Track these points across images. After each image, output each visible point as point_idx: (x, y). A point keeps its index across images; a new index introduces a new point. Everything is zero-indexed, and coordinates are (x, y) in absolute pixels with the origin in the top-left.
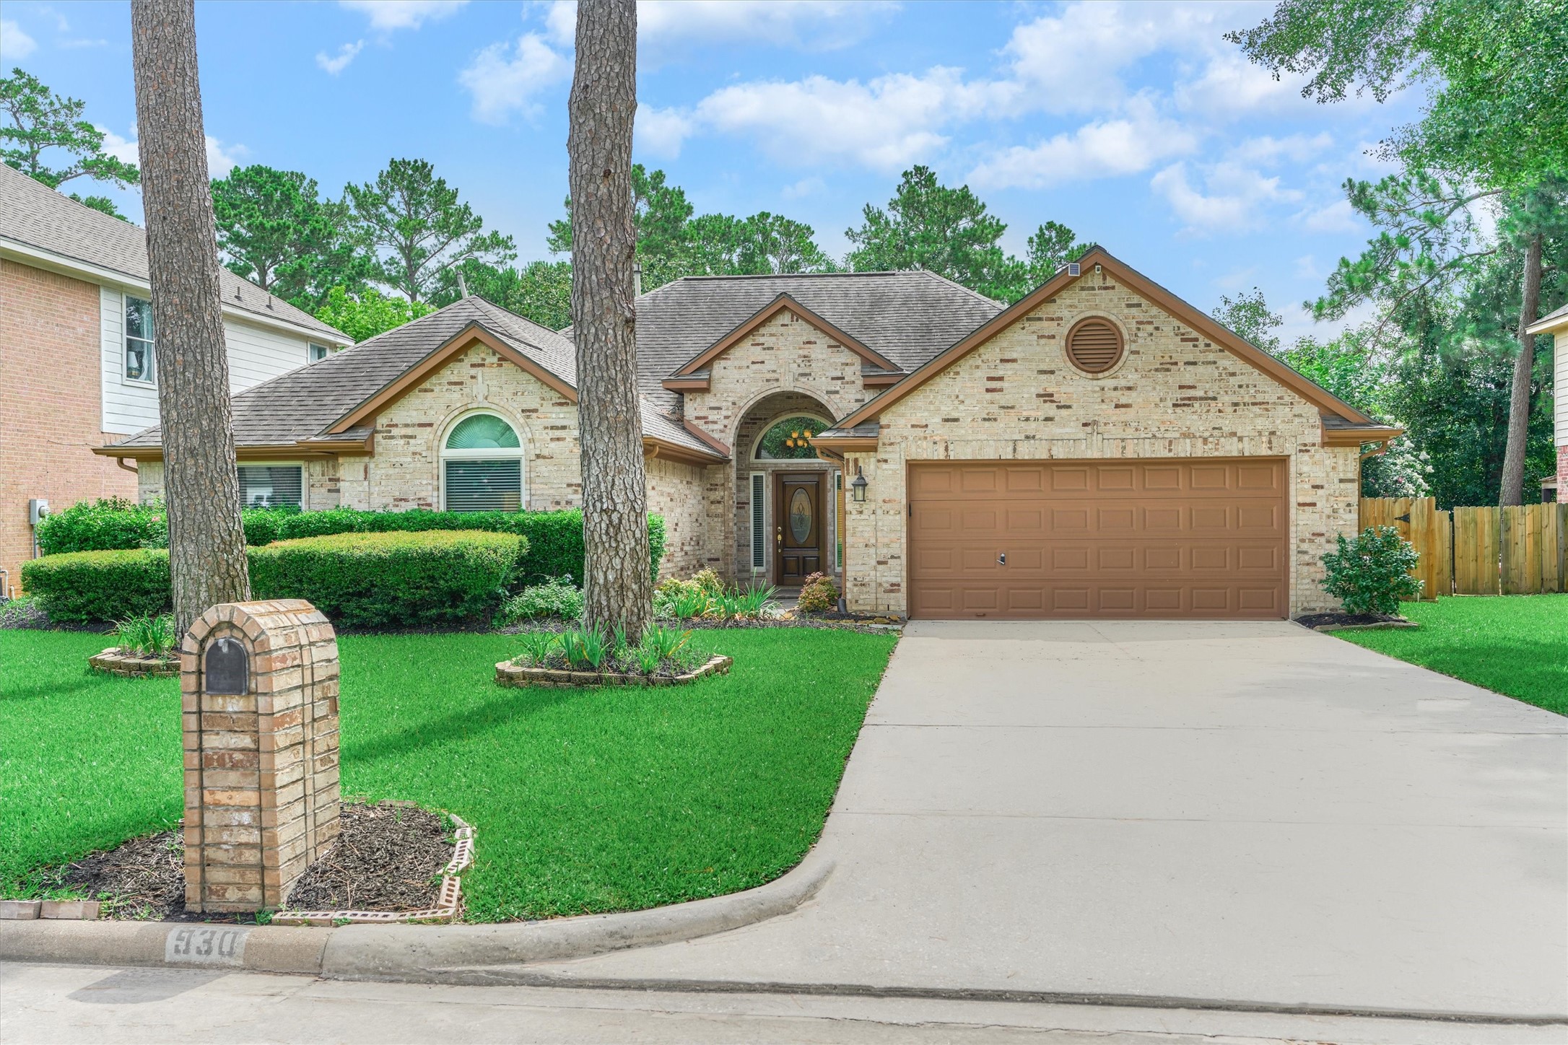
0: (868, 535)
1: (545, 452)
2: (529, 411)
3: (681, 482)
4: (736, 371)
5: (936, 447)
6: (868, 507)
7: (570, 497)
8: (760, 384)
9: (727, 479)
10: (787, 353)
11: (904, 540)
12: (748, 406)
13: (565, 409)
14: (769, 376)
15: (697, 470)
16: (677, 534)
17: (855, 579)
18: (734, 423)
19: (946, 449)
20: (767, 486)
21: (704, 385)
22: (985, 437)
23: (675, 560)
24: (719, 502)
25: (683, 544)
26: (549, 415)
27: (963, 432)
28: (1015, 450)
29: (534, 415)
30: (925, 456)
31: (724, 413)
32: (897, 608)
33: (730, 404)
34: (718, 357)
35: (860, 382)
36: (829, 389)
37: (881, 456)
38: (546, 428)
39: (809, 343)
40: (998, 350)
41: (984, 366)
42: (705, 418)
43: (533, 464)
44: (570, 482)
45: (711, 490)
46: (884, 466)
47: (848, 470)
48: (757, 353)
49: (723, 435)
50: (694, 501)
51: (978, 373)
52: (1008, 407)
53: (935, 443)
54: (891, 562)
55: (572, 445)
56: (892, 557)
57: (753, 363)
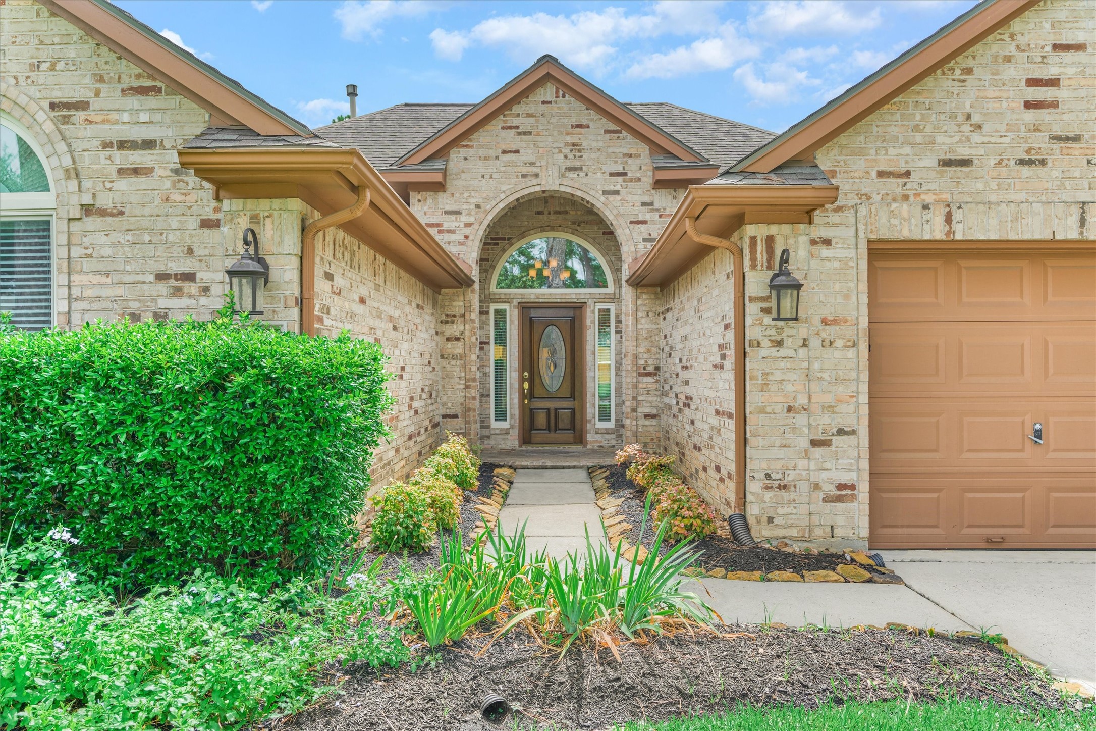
0: (794, 388)
1: (105, 201)
2: (67, 106)
3: (410, 303)
4: (480, 163)
5: (928, 215)
6: (793, 333)
7: (163, 303)
8: (514, 180)
9: (468, 308)
10: (550, 139)
11: (864, 399)
12: (497, 210)
13: (152, 101)
14: (525, 170)
15: (429, 292)
16: (403, 384)
17: (768, 476)
18: (478, 233)
19: (949, 219)
20: (512, 322)
21: (438, 177)
22: (1022, 196)
23: (400, 425)
24: (457, 339)
25: (412, 399)
26: (114, 116)
27: (980, 186)
28: (1083, 222)
29: (79, 116)
30: (906, 234)
31: (464, 219)
32: (849, 532)
33: (473, 207)
34: (455, 143)
35: (648, 181)
36: (606, 188)
37: (818, 232)
38: (107, 145)
39: (580, 126)
40: (1047, 26)
41: (1021, 57)
42: (438, 225)
43: (75, 226)
44: (161, 268)
45: (447, 322)
46: (825, 252)
47: (753, 259)
48: (510, 140)
49: (463, 248)
50: (425, 336)
51: (1010, 72)
52: (1068, 139)
53: (926, 207)
54: (837, 441)
55: (168, 184)
56: (841, 432)
57: (504, 152)
